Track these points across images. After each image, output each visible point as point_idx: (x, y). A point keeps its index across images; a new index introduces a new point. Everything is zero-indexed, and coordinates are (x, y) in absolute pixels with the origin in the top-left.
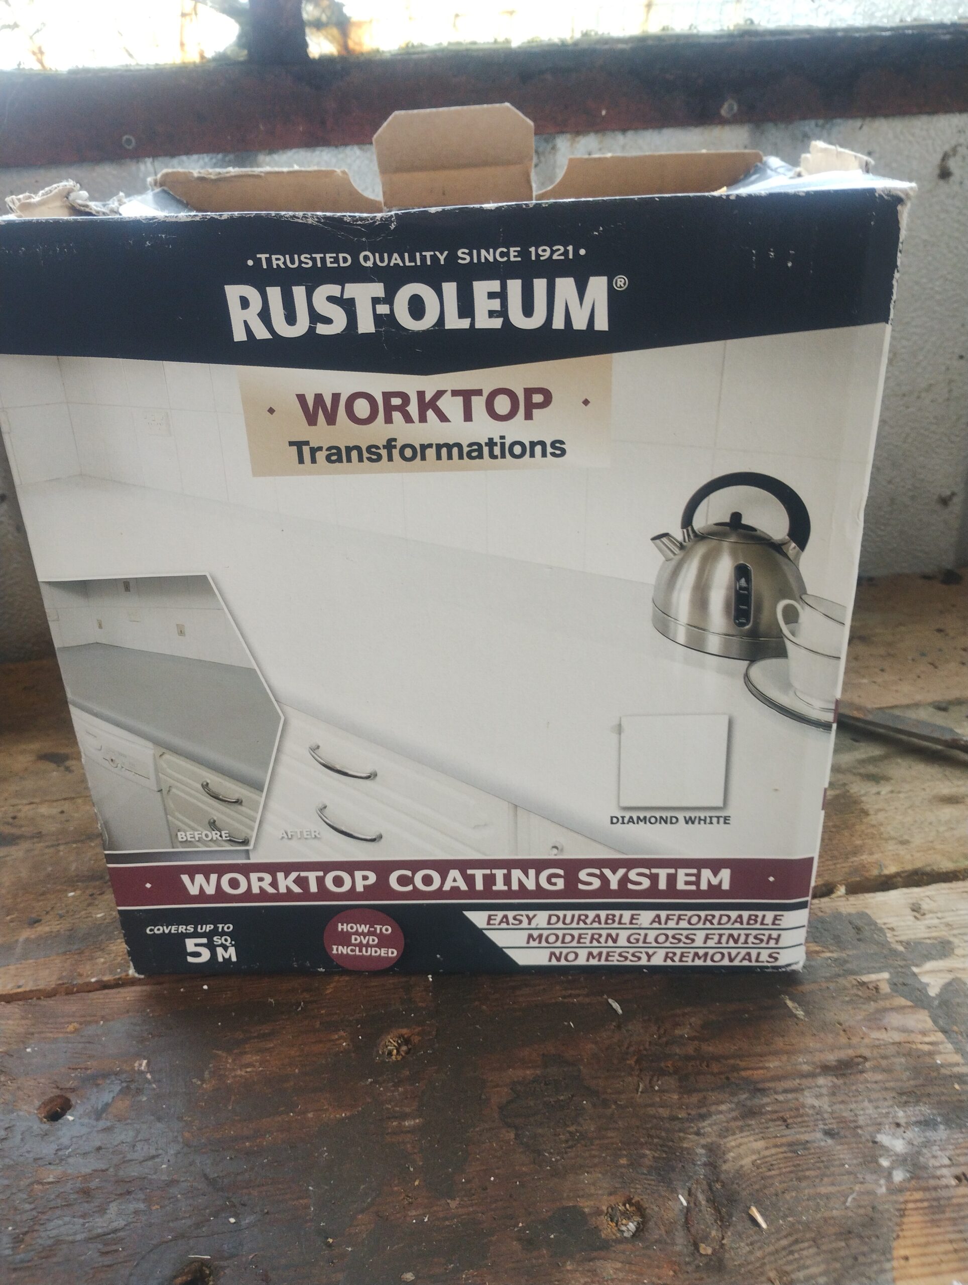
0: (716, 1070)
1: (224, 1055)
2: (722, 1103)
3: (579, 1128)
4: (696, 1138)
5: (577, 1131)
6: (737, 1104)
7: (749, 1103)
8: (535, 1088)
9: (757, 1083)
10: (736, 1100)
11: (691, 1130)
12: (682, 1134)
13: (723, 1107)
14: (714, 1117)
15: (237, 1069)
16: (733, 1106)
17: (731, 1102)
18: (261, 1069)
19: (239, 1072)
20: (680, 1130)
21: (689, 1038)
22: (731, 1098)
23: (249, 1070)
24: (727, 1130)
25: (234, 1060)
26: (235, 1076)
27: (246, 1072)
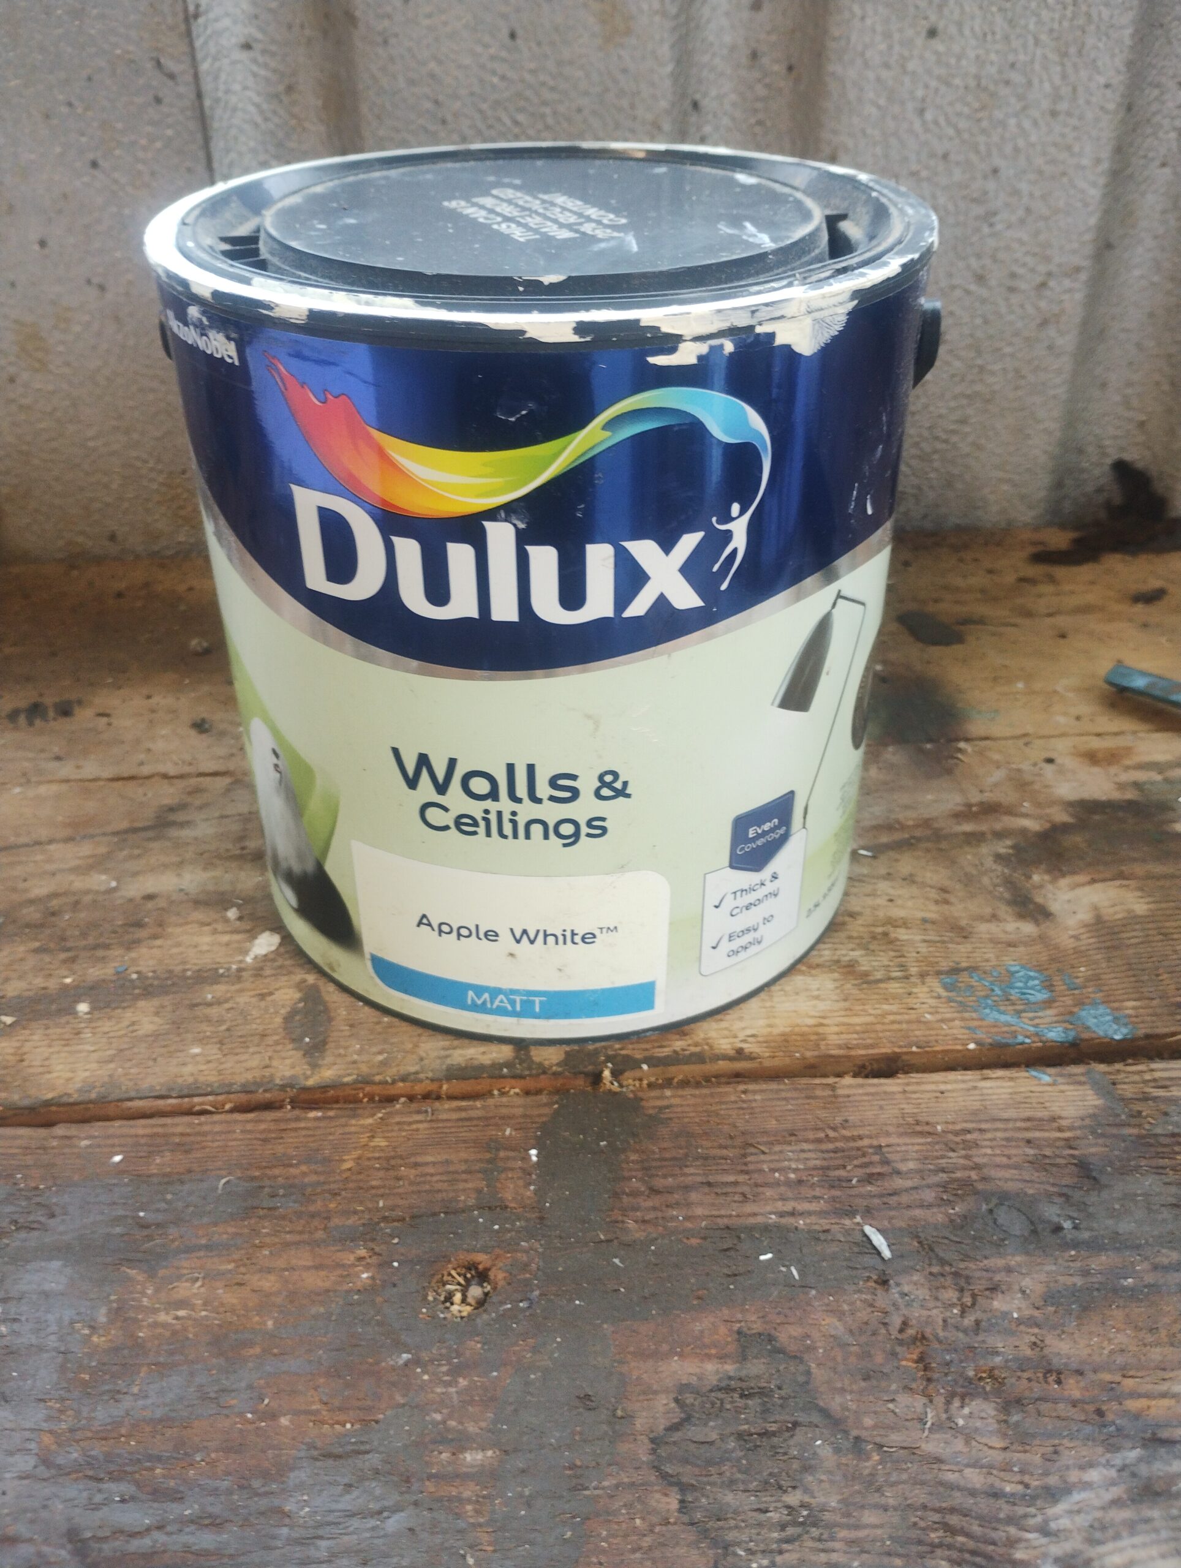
0: (1076, 1394)
1: (140, 1278)
2: (1092, 1465)
3: (807, 1499)
4: (1044, 1541)
5: (803, 1505)
6: (1122, 1469)
7: (1144, 1470)
8: (722, 1401)
9: (1158, 1426)
10: (1118, 1459)
11: (1032, 1522)
12: (1012, 1530)
13: (1094, 1475)
14: (1077, 1497)
15: (158, 1310)
16: (1113, 1473)
17: (1108, 1464)
18: (204, 1313)
19: (162, 1317)
20: (1011, 1520)
21: (1019, 1322)
22: (1108, 1455)
23: (181, 1313)
24: (1104, 1528)
25: (157, 1290)
26: (156, 1325)
27: (177, 1318)
